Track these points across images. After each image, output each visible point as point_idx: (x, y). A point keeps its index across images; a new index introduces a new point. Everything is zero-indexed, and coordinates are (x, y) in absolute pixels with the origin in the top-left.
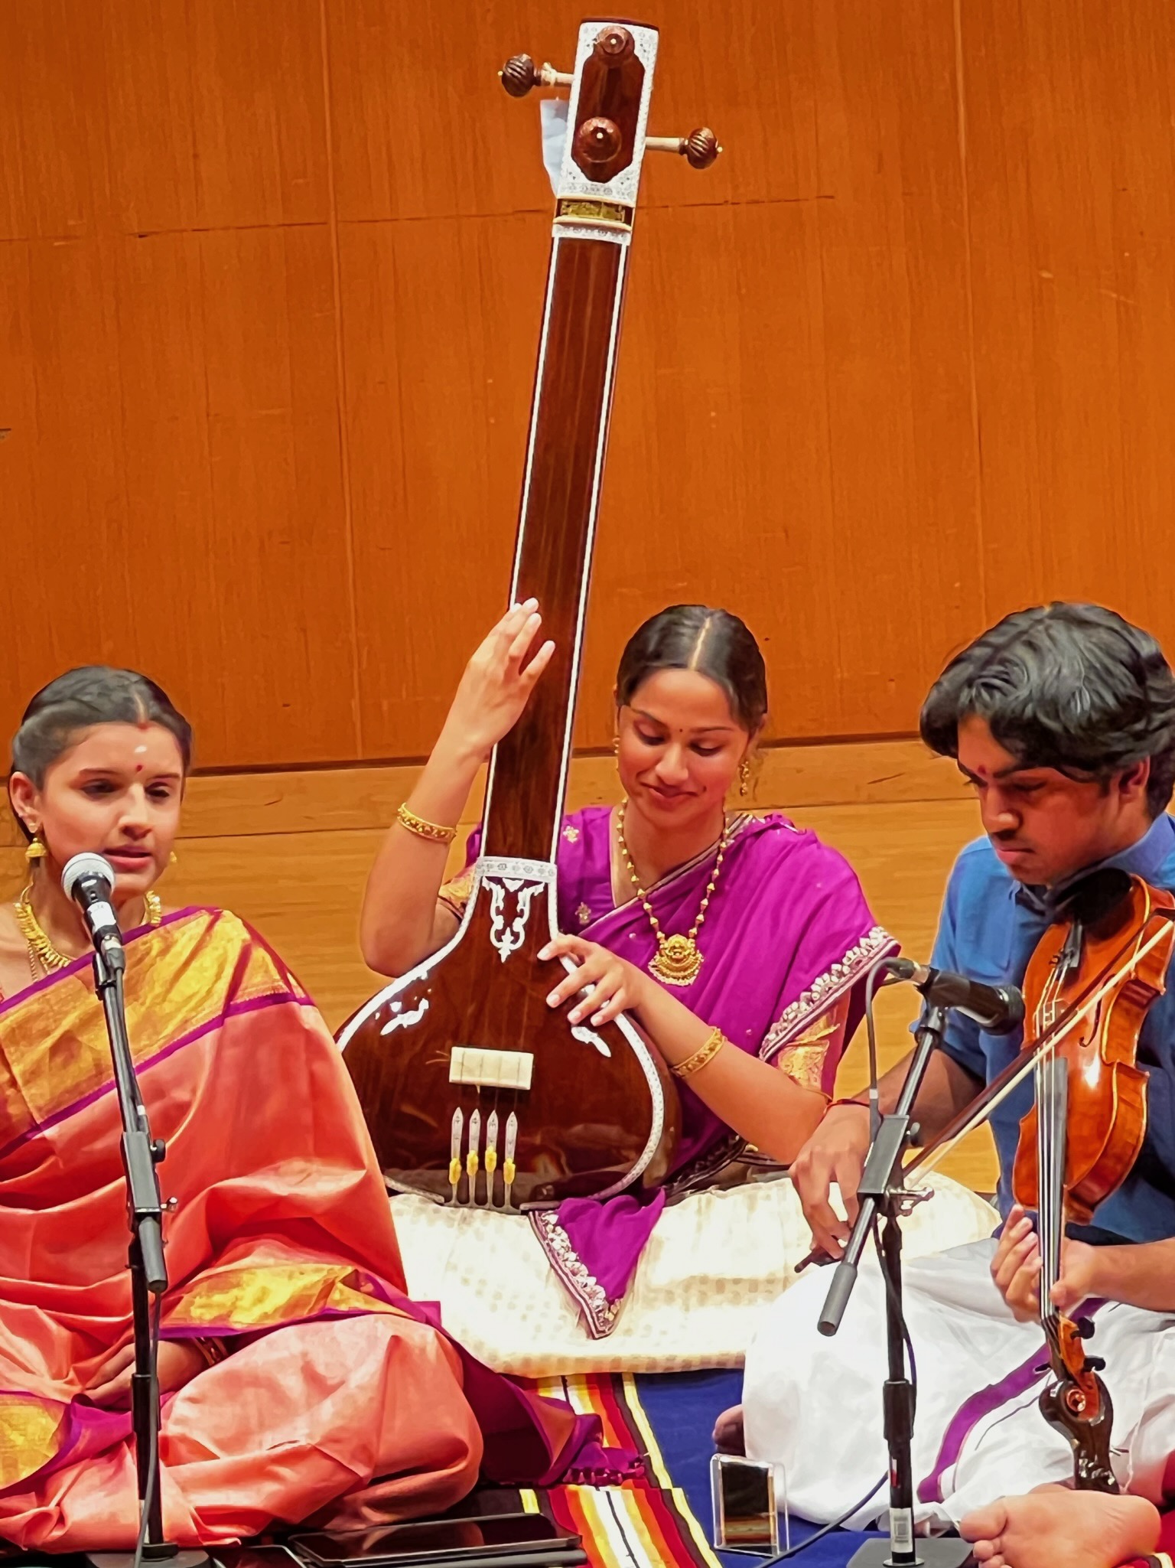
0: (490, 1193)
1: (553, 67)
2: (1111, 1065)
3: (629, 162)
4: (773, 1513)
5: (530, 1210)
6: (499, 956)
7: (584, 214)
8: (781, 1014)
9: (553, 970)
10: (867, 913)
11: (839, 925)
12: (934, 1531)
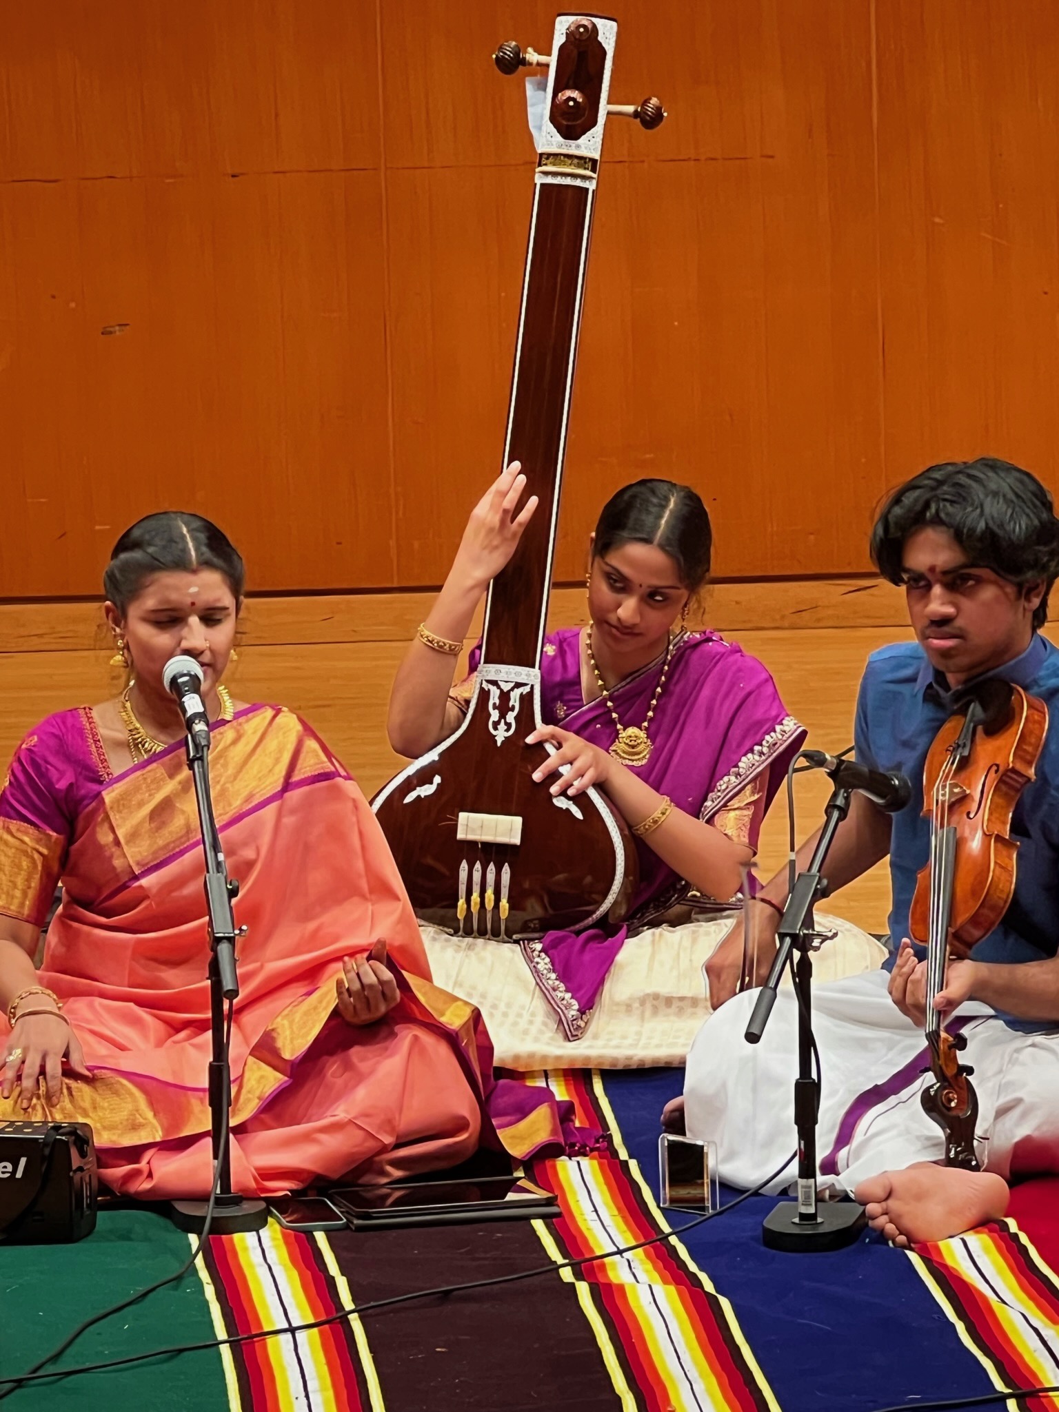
0: (489, 926)
1: (535, 51)
2: (990, 836)
3: (594, 123)
4: (707, 1181)
5: (520, 940)
6: (496, 741)
7: (560, 164)
8: (715, 786)
9: (538, 752)
10: (781, 706)
11: (759, 714)
12: (832, 1197)
